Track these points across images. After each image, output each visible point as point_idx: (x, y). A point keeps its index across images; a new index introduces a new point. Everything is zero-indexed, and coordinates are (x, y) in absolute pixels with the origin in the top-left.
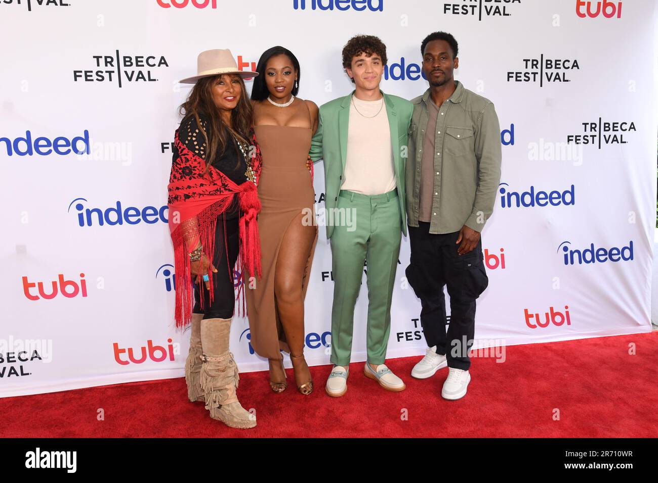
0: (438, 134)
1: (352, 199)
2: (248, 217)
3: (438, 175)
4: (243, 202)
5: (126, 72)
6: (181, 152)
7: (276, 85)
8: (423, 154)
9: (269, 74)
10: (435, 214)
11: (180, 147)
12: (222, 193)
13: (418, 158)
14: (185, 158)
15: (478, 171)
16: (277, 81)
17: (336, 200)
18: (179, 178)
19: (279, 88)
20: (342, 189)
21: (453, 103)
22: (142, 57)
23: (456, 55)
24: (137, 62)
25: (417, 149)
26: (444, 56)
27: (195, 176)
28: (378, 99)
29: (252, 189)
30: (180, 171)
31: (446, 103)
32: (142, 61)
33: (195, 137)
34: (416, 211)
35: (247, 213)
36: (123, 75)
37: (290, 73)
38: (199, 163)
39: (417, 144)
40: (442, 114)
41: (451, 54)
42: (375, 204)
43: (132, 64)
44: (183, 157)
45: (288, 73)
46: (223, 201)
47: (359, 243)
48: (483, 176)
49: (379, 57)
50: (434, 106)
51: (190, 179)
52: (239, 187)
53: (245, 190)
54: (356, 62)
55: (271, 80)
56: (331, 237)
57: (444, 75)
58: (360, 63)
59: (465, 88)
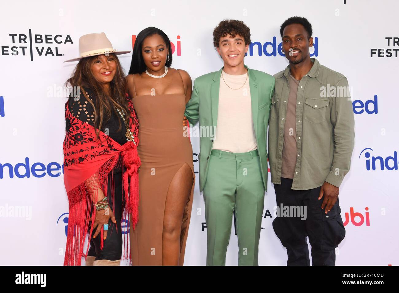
0: (299, 105)
1: (220, 157)
2: (129, 172)
3: (300, 140)
4: (126, 159)
5: (37, 48)
6: (72, 122)
7: (152, 60)
8: (285, 122)
9: (146, 51)
10: (297, 173)
11: (71, 118)
12: (109, 153)
13: (281, 124)
14: (76, 126)
15: (333, 135)
16: (152, 57)
17: (208, 159)
18: (74, 144)
19: (155, 63)
20: (213, 149)
21: (310, 77)
22: (51, 36)
23: (311, 35)
24: (47, 39)
25: (280, 116)
26: (299, 37)
27: (86, 140)
28: (243, 73)
29: (132, 147)
30: (73, 138)
31: (304, 77)
32: (51, 39)
33: (85, 108)
34: (279, 170)
35: (129, 168)
36: (34, 50)
37: (163, 49)
38: (88, 129)
39: (280, 113)
40: (302, 87)
41: (305, 34)
42: (240, 161)
43: (42, 41)
44: (74, 126)
45: (161, 50)
46: (111, 160)
47: (226, 195)
48: (339, 140)
49: (243, 39)
50: (293, 80)
51: (82, 143)
52: (122, 146)
53: (127, 149)
54: (222, 42)
55: (148, 56)
56: (203, 190)
57: (301, 54)
58: (225, 43)
59: (321, 64)
